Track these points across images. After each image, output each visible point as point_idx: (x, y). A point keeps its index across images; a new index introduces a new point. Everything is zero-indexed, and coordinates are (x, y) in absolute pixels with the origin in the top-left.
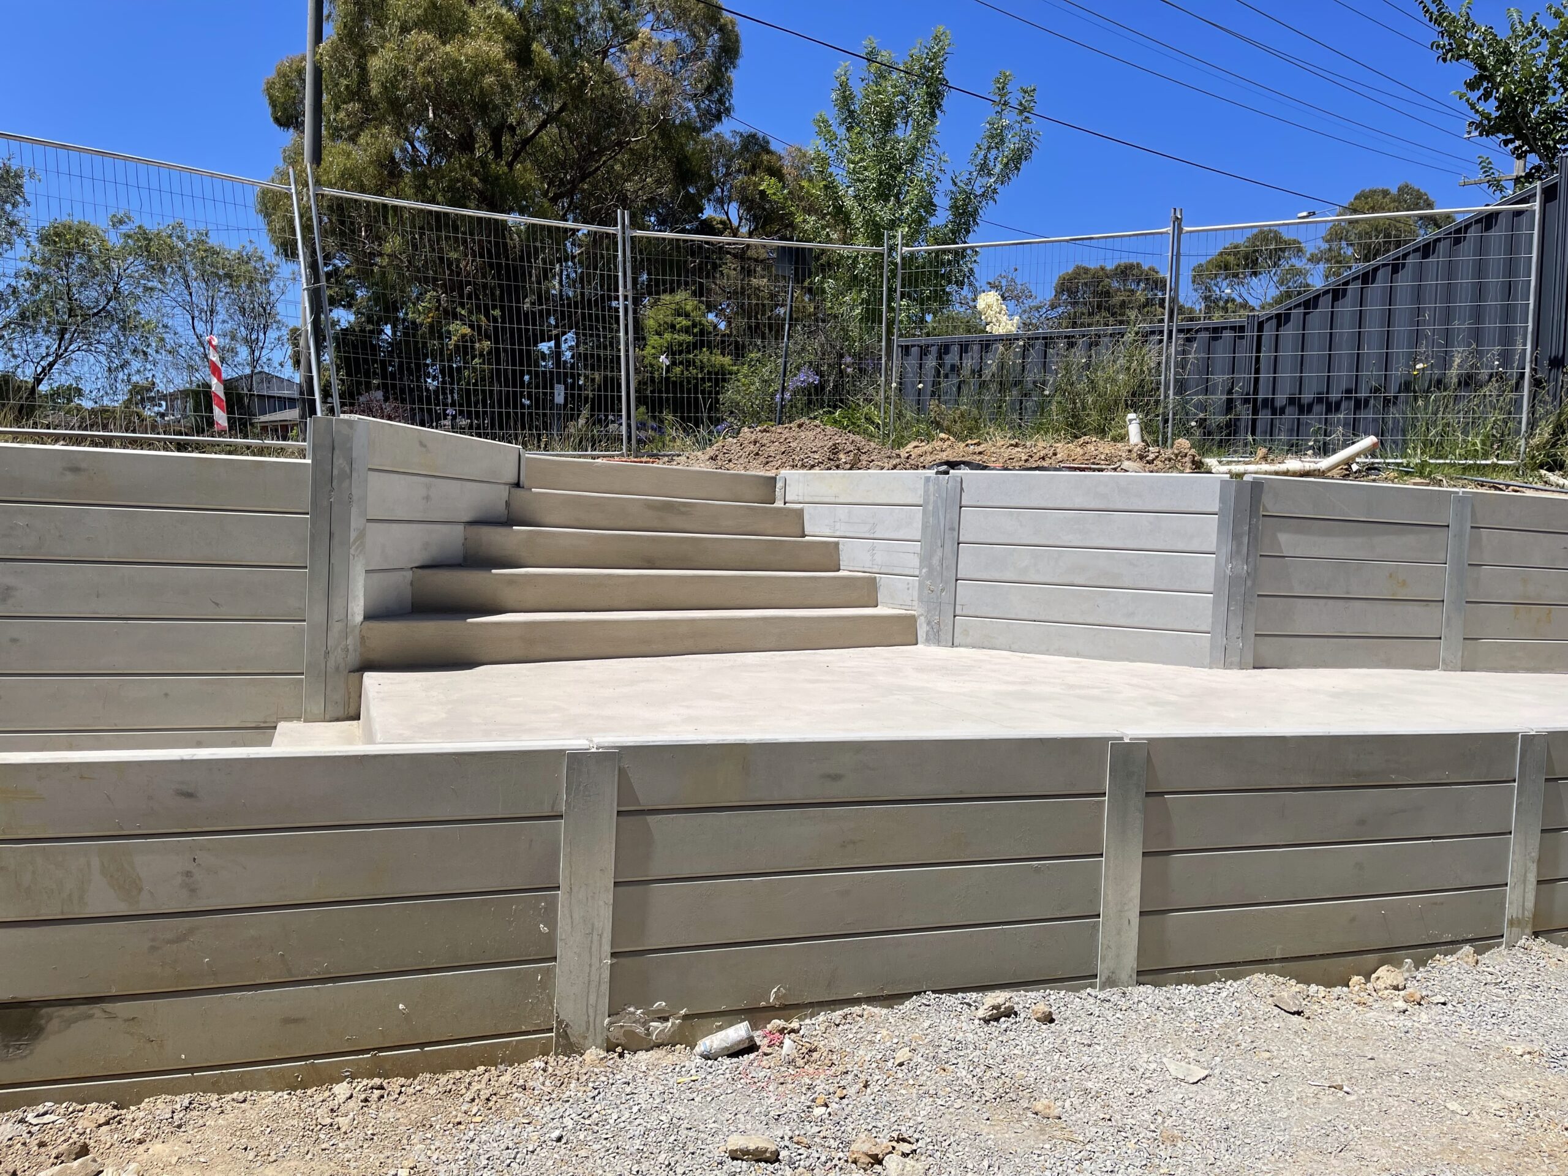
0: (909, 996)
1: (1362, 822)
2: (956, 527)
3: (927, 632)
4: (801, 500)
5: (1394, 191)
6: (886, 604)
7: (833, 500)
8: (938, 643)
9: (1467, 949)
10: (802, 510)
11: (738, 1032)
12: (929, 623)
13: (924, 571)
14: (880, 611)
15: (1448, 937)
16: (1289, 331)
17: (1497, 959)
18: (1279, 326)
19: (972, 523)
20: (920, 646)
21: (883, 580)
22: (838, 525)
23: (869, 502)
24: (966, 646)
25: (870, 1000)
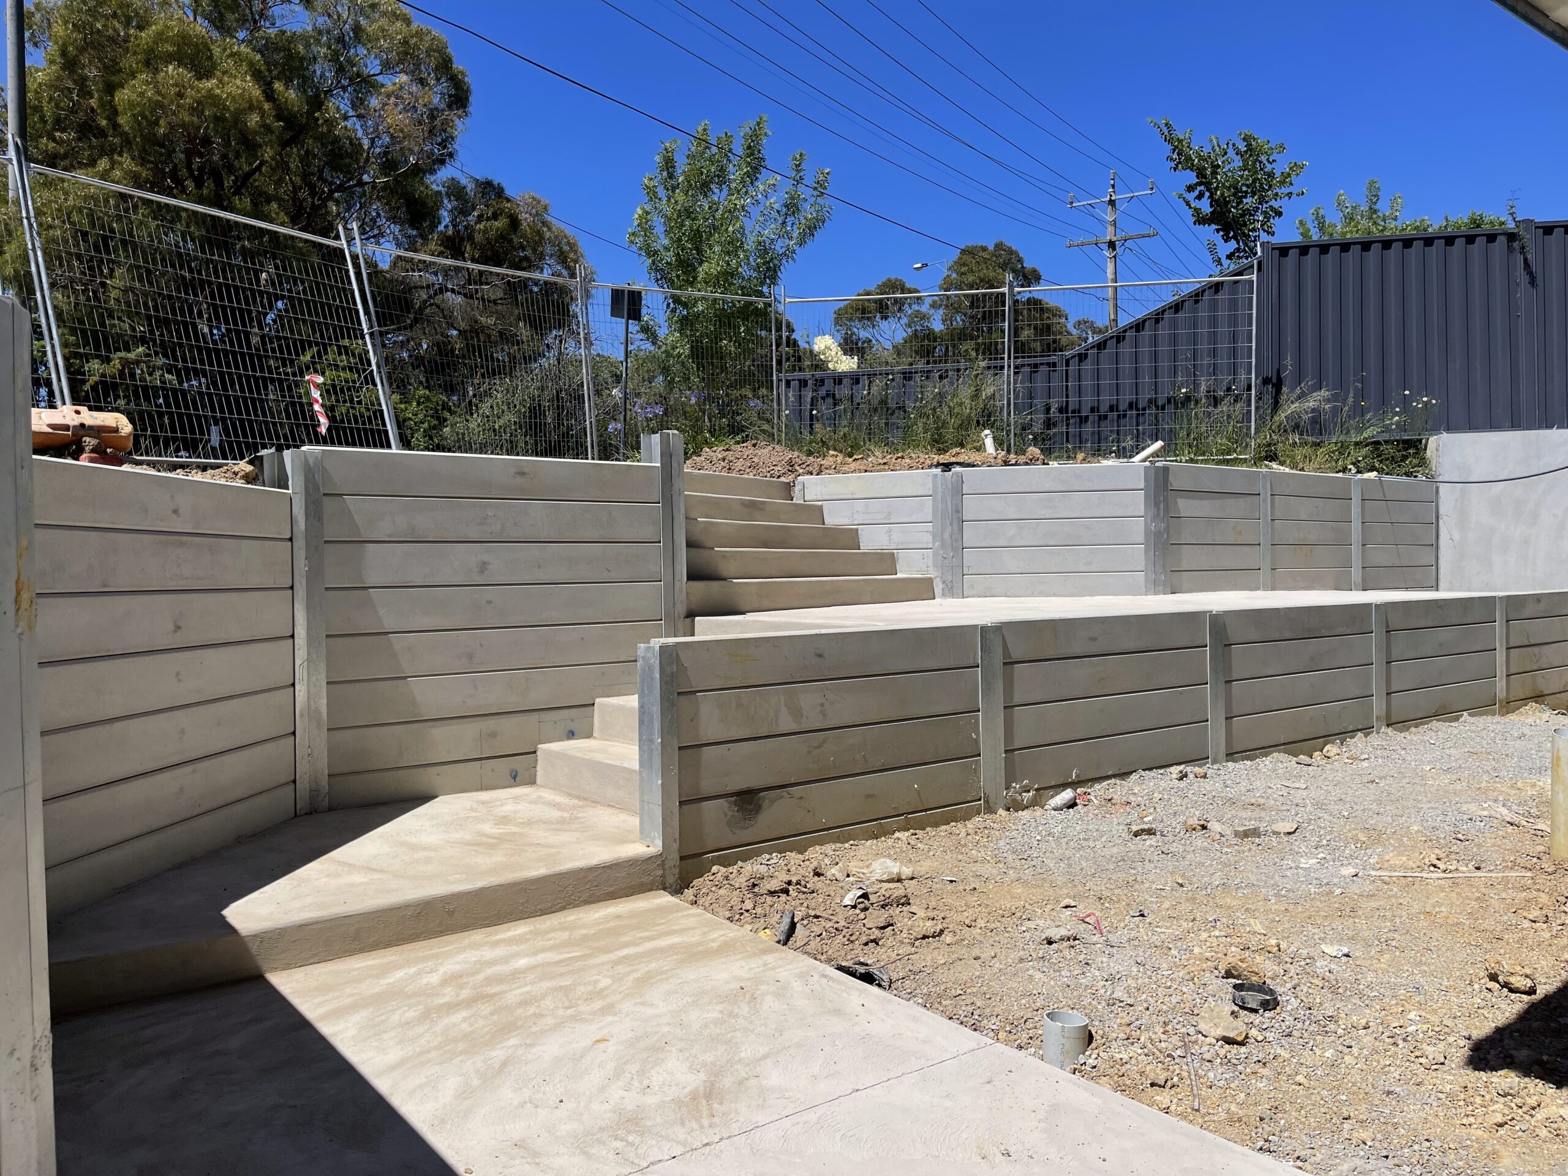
0: (1131, 773)
1: (1312, 659)
2: (958, 510)
3: (943, 589)
4: (819, 498)
5: (991, 248)
6: (901, 572)
7: (850, 497)
8: (953, 596)
9: (1360, 734)
10: (822, 506)
11: (1067, 795)
12: (944, 582)
13: (937, 544)
14: (899, 576)
15: (1351, 728)
16: (1088, 366)
17: (1375, 739)
18: (1080, 361)
19: (971, 507)
20: (938, 600)
21: (901, 555)
22: (856, 516)
23: (884, 496)
24: (973, 596)
25: (1114, 776)
